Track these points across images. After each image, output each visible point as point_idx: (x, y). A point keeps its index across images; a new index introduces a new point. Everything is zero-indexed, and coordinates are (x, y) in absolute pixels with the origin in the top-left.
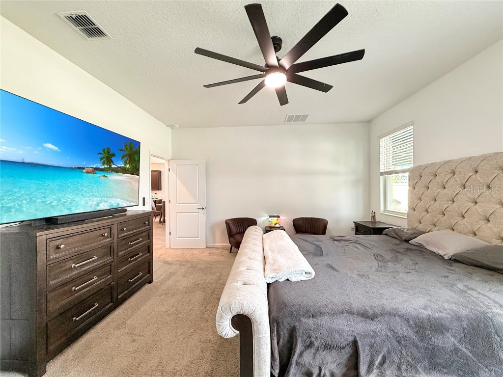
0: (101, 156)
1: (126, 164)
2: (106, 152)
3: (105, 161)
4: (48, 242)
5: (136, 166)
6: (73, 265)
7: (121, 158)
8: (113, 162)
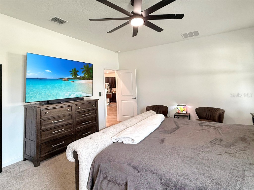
0: (71, 72)
1: (85, 75)
2: (74, 70)
3: (73, 75)
4: (41, 110)
5: (91, 75)
6: (52, 122)
7: (82, 72)
8: (77, 75)
